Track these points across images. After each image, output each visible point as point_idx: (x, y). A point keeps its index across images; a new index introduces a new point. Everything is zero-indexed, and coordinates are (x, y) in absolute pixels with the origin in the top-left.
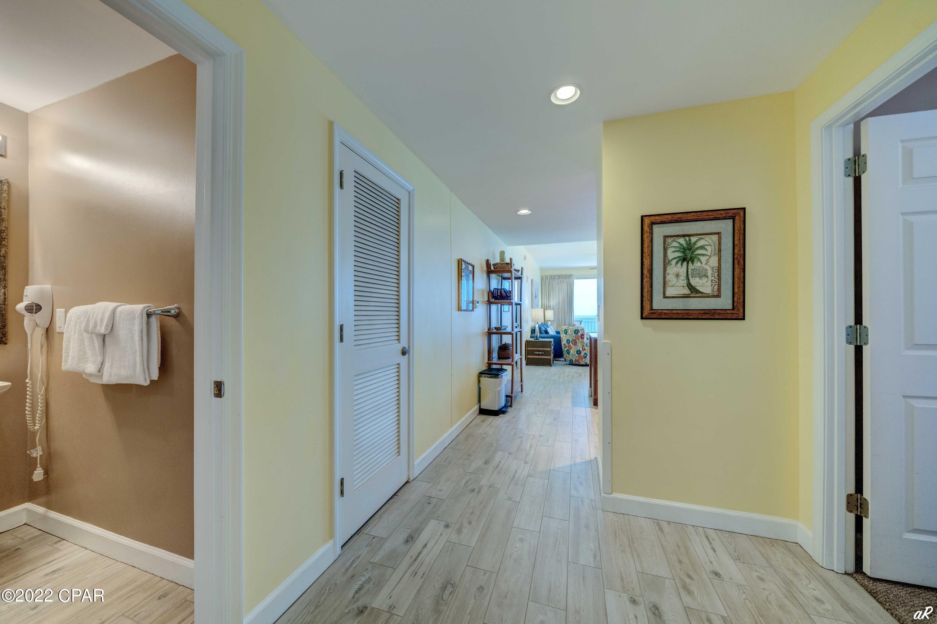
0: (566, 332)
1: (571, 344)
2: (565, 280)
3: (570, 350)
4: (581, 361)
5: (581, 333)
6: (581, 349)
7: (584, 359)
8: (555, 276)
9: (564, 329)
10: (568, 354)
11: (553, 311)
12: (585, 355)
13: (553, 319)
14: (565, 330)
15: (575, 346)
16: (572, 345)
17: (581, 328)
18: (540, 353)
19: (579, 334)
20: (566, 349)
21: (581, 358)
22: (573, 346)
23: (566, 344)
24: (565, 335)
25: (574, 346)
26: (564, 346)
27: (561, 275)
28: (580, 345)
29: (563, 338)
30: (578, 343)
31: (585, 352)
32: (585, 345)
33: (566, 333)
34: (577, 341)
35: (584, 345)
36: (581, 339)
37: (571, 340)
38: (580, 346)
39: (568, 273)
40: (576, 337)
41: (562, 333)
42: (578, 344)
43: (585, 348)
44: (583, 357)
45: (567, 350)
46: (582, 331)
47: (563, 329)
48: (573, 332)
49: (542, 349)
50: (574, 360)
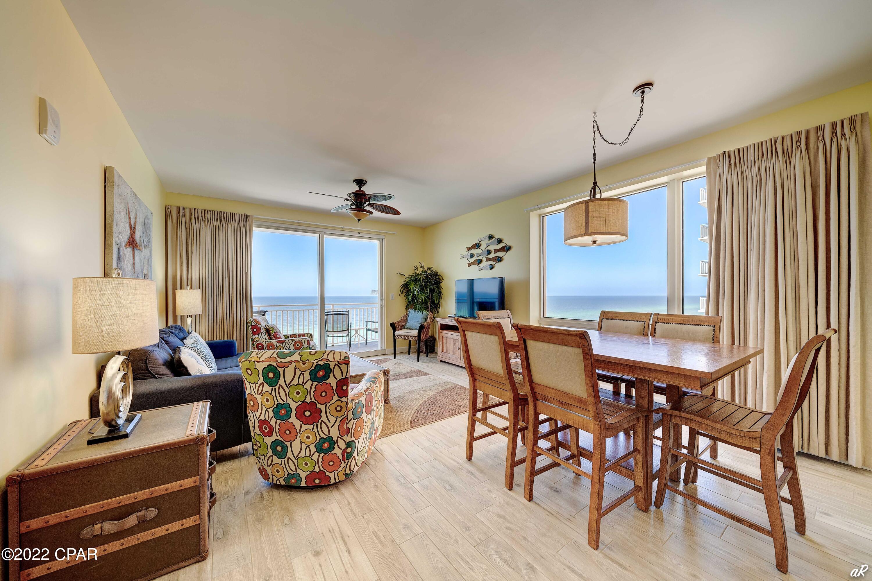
0: (271, 375)
1: (293, 419)
2: (231, 225)
3: (288, 444)
4: (331, 475)
5: (339, 377)
6: (334, 433)
7: (343, 465)
8: (204, 212)
9: (266, 364)
10: (282, 455)
11: (199, 292)
12: (349, 450)
13: (199, 311)
14: (270, 368)
15: (311, 427)
16: (297, 423)
17: (337, 358)
18: (131, 521)
19: (332, 381)
20: (269, 440)
21: (335, 464)
22: (304, 427)
23: (273, 422)
24: (267, 388)
25: (308, 427)
26: (260, 428)
27: (221, 212)
28: (332, 420)
29: (258, 397)
30: (323, 414)
31: (348, 439)
32: (350, 416)
33: (273, 383)
34: (322, 407)
35: (346, 418)
36: (336, 398)
37: (294, 406)
38: (330, 425)
39: (241, 210)
40: (319, 391)
41: (253, 378)
42: (324, 418)
43: (350, 426)
44: (341, 457)
45: (275, 444)
46: (344, 367)
47: (260, 367)
48: (307, 376)
49: (141, 495)
50: (303, 475)
